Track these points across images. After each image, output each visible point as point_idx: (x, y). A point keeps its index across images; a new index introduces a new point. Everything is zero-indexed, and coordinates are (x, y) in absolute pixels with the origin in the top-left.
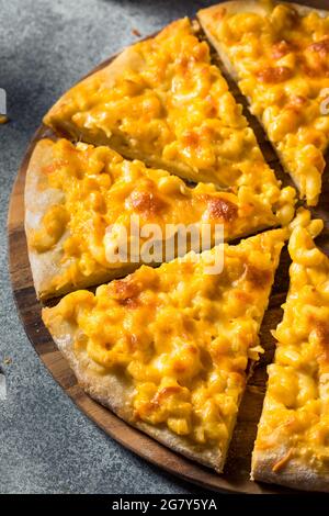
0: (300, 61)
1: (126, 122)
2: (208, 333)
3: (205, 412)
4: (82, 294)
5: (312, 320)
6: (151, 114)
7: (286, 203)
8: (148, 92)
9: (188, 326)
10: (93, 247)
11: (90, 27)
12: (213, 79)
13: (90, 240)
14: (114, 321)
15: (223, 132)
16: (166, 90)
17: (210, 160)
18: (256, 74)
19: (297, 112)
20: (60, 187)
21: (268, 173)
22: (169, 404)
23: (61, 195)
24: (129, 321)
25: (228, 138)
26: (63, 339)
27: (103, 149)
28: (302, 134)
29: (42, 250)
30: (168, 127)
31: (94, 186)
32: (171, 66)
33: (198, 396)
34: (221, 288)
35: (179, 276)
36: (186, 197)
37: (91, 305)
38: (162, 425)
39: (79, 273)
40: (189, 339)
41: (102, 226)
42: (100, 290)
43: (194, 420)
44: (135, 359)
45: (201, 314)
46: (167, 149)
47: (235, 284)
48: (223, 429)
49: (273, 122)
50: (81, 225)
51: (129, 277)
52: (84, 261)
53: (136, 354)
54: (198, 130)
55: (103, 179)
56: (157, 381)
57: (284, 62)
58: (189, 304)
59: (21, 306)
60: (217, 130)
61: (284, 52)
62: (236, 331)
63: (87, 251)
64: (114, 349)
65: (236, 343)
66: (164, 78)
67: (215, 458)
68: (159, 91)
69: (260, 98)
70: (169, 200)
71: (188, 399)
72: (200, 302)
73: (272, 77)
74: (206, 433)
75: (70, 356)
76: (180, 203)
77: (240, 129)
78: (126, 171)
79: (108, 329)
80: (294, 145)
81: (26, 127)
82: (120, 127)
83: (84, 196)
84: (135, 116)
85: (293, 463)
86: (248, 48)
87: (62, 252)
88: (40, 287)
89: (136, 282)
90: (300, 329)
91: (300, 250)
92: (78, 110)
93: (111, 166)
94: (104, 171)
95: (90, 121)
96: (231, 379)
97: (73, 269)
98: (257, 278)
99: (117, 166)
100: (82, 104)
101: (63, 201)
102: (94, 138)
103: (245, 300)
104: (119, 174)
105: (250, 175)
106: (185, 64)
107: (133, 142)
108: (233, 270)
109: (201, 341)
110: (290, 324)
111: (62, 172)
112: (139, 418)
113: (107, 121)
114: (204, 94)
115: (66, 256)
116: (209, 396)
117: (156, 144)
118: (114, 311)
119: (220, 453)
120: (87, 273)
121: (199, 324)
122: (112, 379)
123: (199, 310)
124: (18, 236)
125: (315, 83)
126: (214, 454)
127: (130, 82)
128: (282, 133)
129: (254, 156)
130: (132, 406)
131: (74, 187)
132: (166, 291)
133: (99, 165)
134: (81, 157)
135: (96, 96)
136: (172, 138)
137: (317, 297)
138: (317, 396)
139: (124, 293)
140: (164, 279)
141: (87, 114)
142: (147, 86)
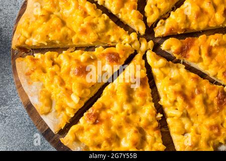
1: (50, 35)
2: (137, 119)
4: (74, 128)
5: (176, 93)
6: (59, 26)
7: (135, 41)
8: (52, 16)
9: (128, 121)
10: (69, 104)
13: (65, 100)
14: (96, 134)
15: (94, 21)
16: (59, 11)
17: (96, 37)
20: (38, 80)
21: (121, 30)
23: (41, 84)
24: (102, 130)
25: (98, 23)
27: (48, 54)
28: (127, 7)
29: (46, 114)
30: (69, 29)
31: (54, 74)
34: (131, 95)
35: (112, 99)
36: (95, 59)
37: (81, 130)
39: (68, 117)
40: (131, 127)
41: (68, 92)
42: (82, 120)
44: (114, 147)
45: (130, 112)
46: (74, 39)
49: (112, 6)
50: (58, 95)
51: (90, 110)
52: (68, 111)
54: (83, 25)
55: (55, 68)
58: (123, 110)
59: (49, 140)
60: (92, 21)
62: (147, 112)
63: (67, 106)
64: (102, 147)
65: (150, 118)
66: (55, 5)
68: (56, 13)
72: (127, 107)
76: (94, 63)
77: (100, 16)
78: (63, 58)
80: (126, 13)
81: (4, 50)
82: (50, 39)
83: (52, 82)
84: (53, 31)
87: (56, 111)
88: (55, 130)
89: (96, 111)
90: (172, 98)
91: (155, 63)
92: (26, 38)
93: (55, 60)
94: (53, 64)
95: (34, 41)
97: (65, 117)
98: (142, 83)
99: (58, 58)
100: (27, 35)
101: (43, 86)
102: (41, 49)
103: (143, 96)
104: (61, 62)
105: (115, 36)
107: (58, 42)
109: (136, 124)
111: (36, 74)
113: (42, 39)
114: (77, 6)
117: (68, 39)
118: (93, 130)
120: (72, 116)
121: (131, 116)
123: (128, 111)
124: (29, 107)
127: (43, 16)
128: (118, 9)
129: (112, 26)
131: (46, 79)
132: (109, 108)
133: (51, 63)
134: (40, 62)
135: (30, 28)
136: (73, 33)
137: (173, 82)
138: (192, 124)
139: (94, 119)
140: (107, 104)
141: (31, 39)
142: (50, 13)
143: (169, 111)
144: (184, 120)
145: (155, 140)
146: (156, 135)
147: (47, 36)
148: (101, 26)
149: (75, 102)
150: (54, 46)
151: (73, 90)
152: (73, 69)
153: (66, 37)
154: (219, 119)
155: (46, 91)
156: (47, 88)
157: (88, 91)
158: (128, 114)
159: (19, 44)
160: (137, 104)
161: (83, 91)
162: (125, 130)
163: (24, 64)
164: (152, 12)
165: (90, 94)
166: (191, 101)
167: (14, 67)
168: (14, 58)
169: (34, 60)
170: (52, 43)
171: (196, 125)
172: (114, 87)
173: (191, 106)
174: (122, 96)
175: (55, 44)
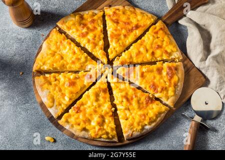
0: (88, 28)
1: (55, 65)
2: (101, 111)
3: (109, 130)
4: (66, 115)
5: (122, 97)
6: (60, 59)
8: (56, 54)
9: (95, 111)
10: (63, 102)
12: (70, 44)
13: (62, 99)
14: (78, 118)
15: (79, 57)
16: (60, 51)
17: (80, 66)
18: (79, 36)
19: (94, 43)
20: (47, 89)
22: (100, 133)
24: (81, 116)
25: (81, 58)
26: (67, 127)
27: (53, 74)
28: (97, 48)
29: (51, 107)
30: (65, 61)
31: (56, 85)
32: (58, 44)
33: (105, 127)
34: (98, 98)
35: (87, 100)
36: (79, 78)
37: (70, 116)
38: (100, 137)
39: (63, 109)
40: (97, 114)
41: (63, 95)
42: (70, 111)
43: (107, 133)
45: (97, 107)
46: (68, 66)
47: (100, 95)
48: (115, 132)
49: (89, 47)
50: (58, 97)
51: (75, 105)
52: (63, 106)
53: (87, 124)
54: (73, 59)
55: (57, 82)
56: (94, 128)
57: (85, 30)
58: (93, 106)
59: (52, 122)
61: (83, 27)
62: (106, 107)
64: (81, 125)
65: (108, 110)
66: (58, 48)
68: (58, 52)
69: (83, 42)
70: (75, 81)
71: (104, 129)
72: (95, 104)
73: (84, 35)
74: (111, 135)
75: (71, 130)
76: (78, 80)
77: (83, 54)
78: (61, 77)
79: (78, 121)
80: (96, 51)
83: (55, 89)
84: (56, 62)
85: (133, 133)
86: (74, 30)
87: (56, 106)
88: (55, 116)
89: (78, 105)
90: (120, 100)
92: (41, 66)
93: (57, 78)
94: (56, 80)
95: (46, 68)
96: (110, 119)
97: (61, 109)
98: (104, 91)
100: (41, 64)
101: (50, 92)
102: (49, 72)
103: (105, 98)
104: (60, 79)
105: (91, 64)
106: (61, 42)
107: (59, 68)
108: (98, 92)
109: (100, 113)
110: (117, 99)
111: (46, 85)
112: (94, 138)
113: (50, 66)
114: (70, 49)
115: (58, 106)
116: (108, 126)
118: (76, 116)
119: (116, 138)
120: (65, 108)
121: (97, 109)
122: (84, 132)
124: (42, 104)
125: (94, 33)
127: (51, 54)
128: (92, 49)
129: (89, 60)
130: (91, 136)
131: (51, 88)
132: (86, 104)
133: (54, 79)
134: (49, 79)
135: (43, 60)
136: (67, 63)
137: (121, 91)
138: (131, 114)
139: (77, 110)
140: (84, 102)
141: (44, 66)
142: (55, 52)
143: (119, 107)
144: (127, 112)
145: (110, 122)
146: (111, 120)
148: (83, 60)
149: (66, 101)
150: (56, 70)
151: (66, 94)
152: (66, 83)
153: (63, 66)
154: (146, 111)
155: (51, 95)
156: (52, 93)
157: (74, 95)
158: (96, 108)
159: (37, 69)
160: (101, 102)
161: (71, 95)
162: (94, 116)
163: (39, 80)
164: (112, 52)
165: (75, 97)
166: (131, 102)
167: (34, 82)
168: (34, 76)
169: (45, 78)
170: (56, 68)
171: (133, 114)
172: (88, 93)
173: (131, 104)
174: (93, 98)
175: (57, 69)
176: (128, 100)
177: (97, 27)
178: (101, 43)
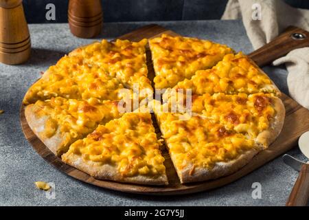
0: (121, 55)
1: (62, 89)
2: (138, 140)
3: (152, 163)
4: (78, 142)
5: (177, 124)
6: (71, 84)
8: (65, 78)
9: (129, 139)
10: (73, 127)
11: (21, 76)
13: (71, 124)
15: (104, 81)
16: (72, 77)
17: (104, 91)
18: (106, 63)
19: (131, 68)
20: (46, 114)
22: (137, 162)
23: (49, 116)
24: (104, 144)
25: (108, 83)
26: (77, 161)
29: (50, 136)
30: (80, 86)
31: (62, 110)
33: (146, 159)
34: (134, 126)
35: (115, 126)
36: (102, 104)
40: (131, 143)
41: (74, 119)
44: (113, 154)
45: (131, 135)
47: (139, 124)
48: (162, 166)
49: (122, 75)
50: (64, 121)
52: (72, 132)
53: (113, 152)
55: (63, 107)
56: (127, 158)
57: (116, 56)
59: (49, 161)
61: (113, 54)
62: (148, 136)
63: (71, 128)
64: (103, 154)
65: (151, 140)
66: (69, 73)
67: (164, 178)
69: (112, 69)
70: (96, 107)
71: (143, 160)
72: (128, 131)
74: (156, 169)
76: (101, 107)
79: (97, 148)
80: (135, 79)
83: (60, 113)
84: (65, 86)
85: (196, 169)
86: (98, 56)
87: (61, 133)
89: (99, 132)
90: (174, 129)
92: (38, 91)
93: (64, 103)
94: (62, 105)
95: (46, 93)
96: (155, 151)
97: (69, 137)
98: (146, 120)
99: (67, 102)
100: (39, 88)
101: (50, 118)
104: (69, 104)
106: (75, 67)
108: (135, 120)
109: (136, 142)
111: (45, 109)
113: (54, 90)
115: (63, 133)
117: (78, 94)
120: (75, 136)
121: (132, 138)
122: (106, 166)
123: (130, 133)
125: (132, 60)
126: (163, 177)
128: (128, 77)
130: (119, 173)
132: (113, 131)
133: (60, 103)
134: (50, 102)
135: (43, 85)
136: (83, 90)
138: (193, 148)
139: (96, 137)
140: (110, 128)
141: (43, 91)
144: (185, 144)
145: (154, 155)
146: (156, 153)
147: (59, 90)
151: (79, 118)
152: (80, 107)
153: (76, 92)
156: (54, 118)
160: (139, 132)
161: (88, 120)
164: (160, 81)
166: (193, 131)
169: (45, 103)
171: (196, 149)
172: (118, 121)
173: (192, 134)
176: (187, 129)
177: (136, 54)
178: (144, 70)
